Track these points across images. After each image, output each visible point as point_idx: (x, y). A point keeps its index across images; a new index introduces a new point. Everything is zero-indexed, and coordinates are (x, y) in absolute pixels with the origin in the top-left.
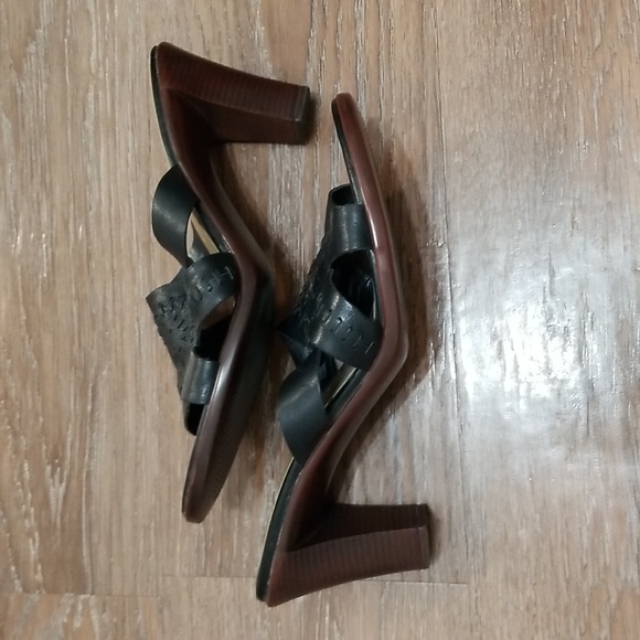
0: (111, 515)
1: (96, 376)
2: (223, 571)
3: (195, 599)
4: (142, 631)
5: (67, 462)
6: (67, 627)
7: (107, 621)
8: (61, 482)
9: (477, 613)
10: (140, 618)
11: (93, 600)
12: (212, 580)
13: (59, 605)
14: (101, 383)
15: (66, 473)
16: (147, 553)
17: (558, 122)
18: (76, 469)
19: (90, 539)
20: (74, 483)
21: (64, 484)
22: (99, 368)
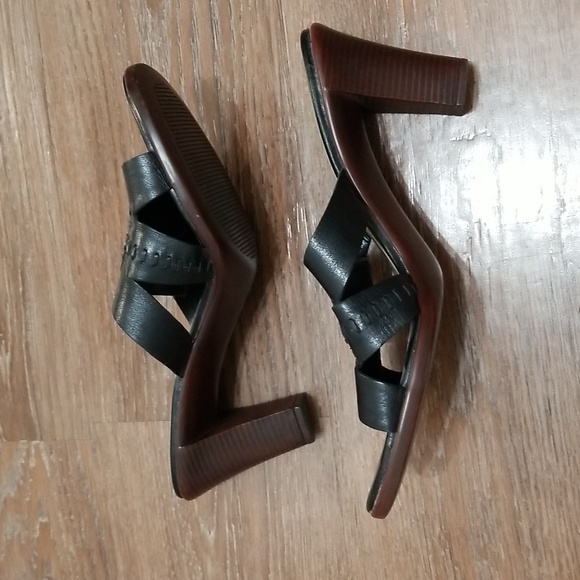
0: (48, 376)
1: (23, 264)
2: (138, 417)
3: (119, 440)
4: (81, 467)
5: (9, 335)
6: (25, 467)
7: (54, 460)
8: (7, 351)
9: (338, 440)
10: (79, 457)
11: (42, 445)
12: (131, 424)
13: (17, 450)
14: (27, 268)
15: (9, 344)
16: (79, 406)
17: (382, 8)
18: (17, 340)
19: (34, 396)
20: (17, 352)
21: (9, 353)
22: (24, 257)
